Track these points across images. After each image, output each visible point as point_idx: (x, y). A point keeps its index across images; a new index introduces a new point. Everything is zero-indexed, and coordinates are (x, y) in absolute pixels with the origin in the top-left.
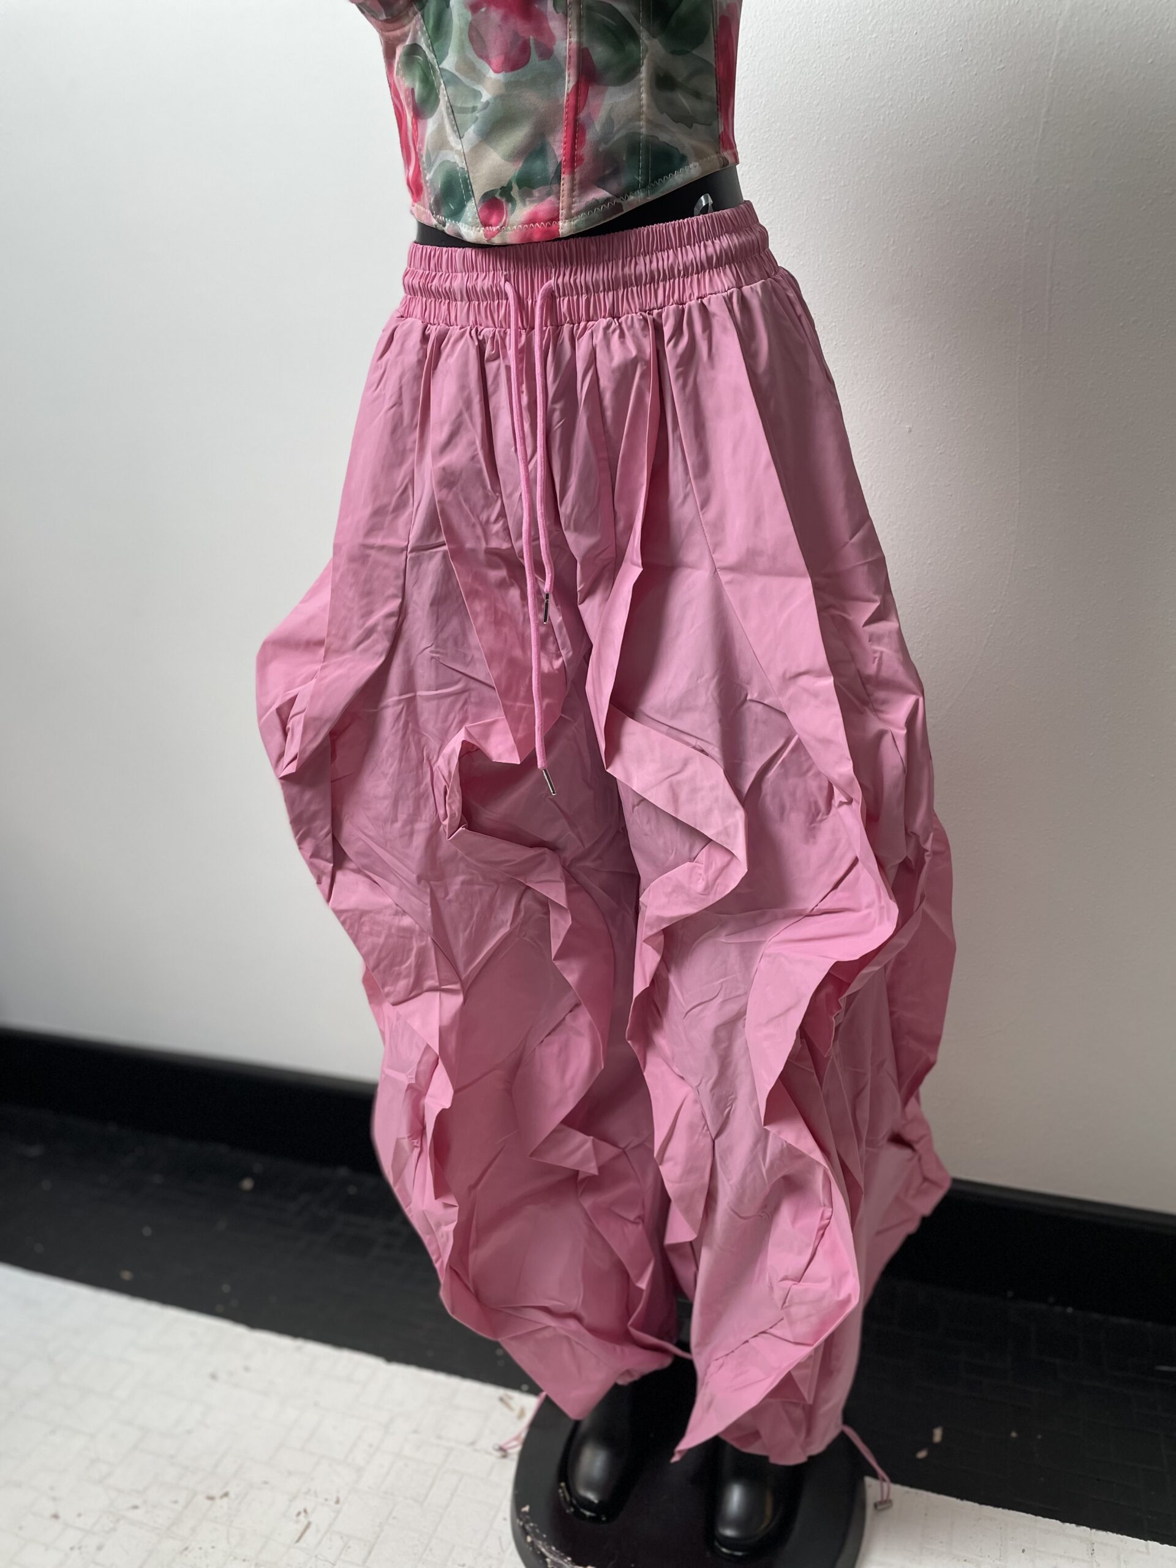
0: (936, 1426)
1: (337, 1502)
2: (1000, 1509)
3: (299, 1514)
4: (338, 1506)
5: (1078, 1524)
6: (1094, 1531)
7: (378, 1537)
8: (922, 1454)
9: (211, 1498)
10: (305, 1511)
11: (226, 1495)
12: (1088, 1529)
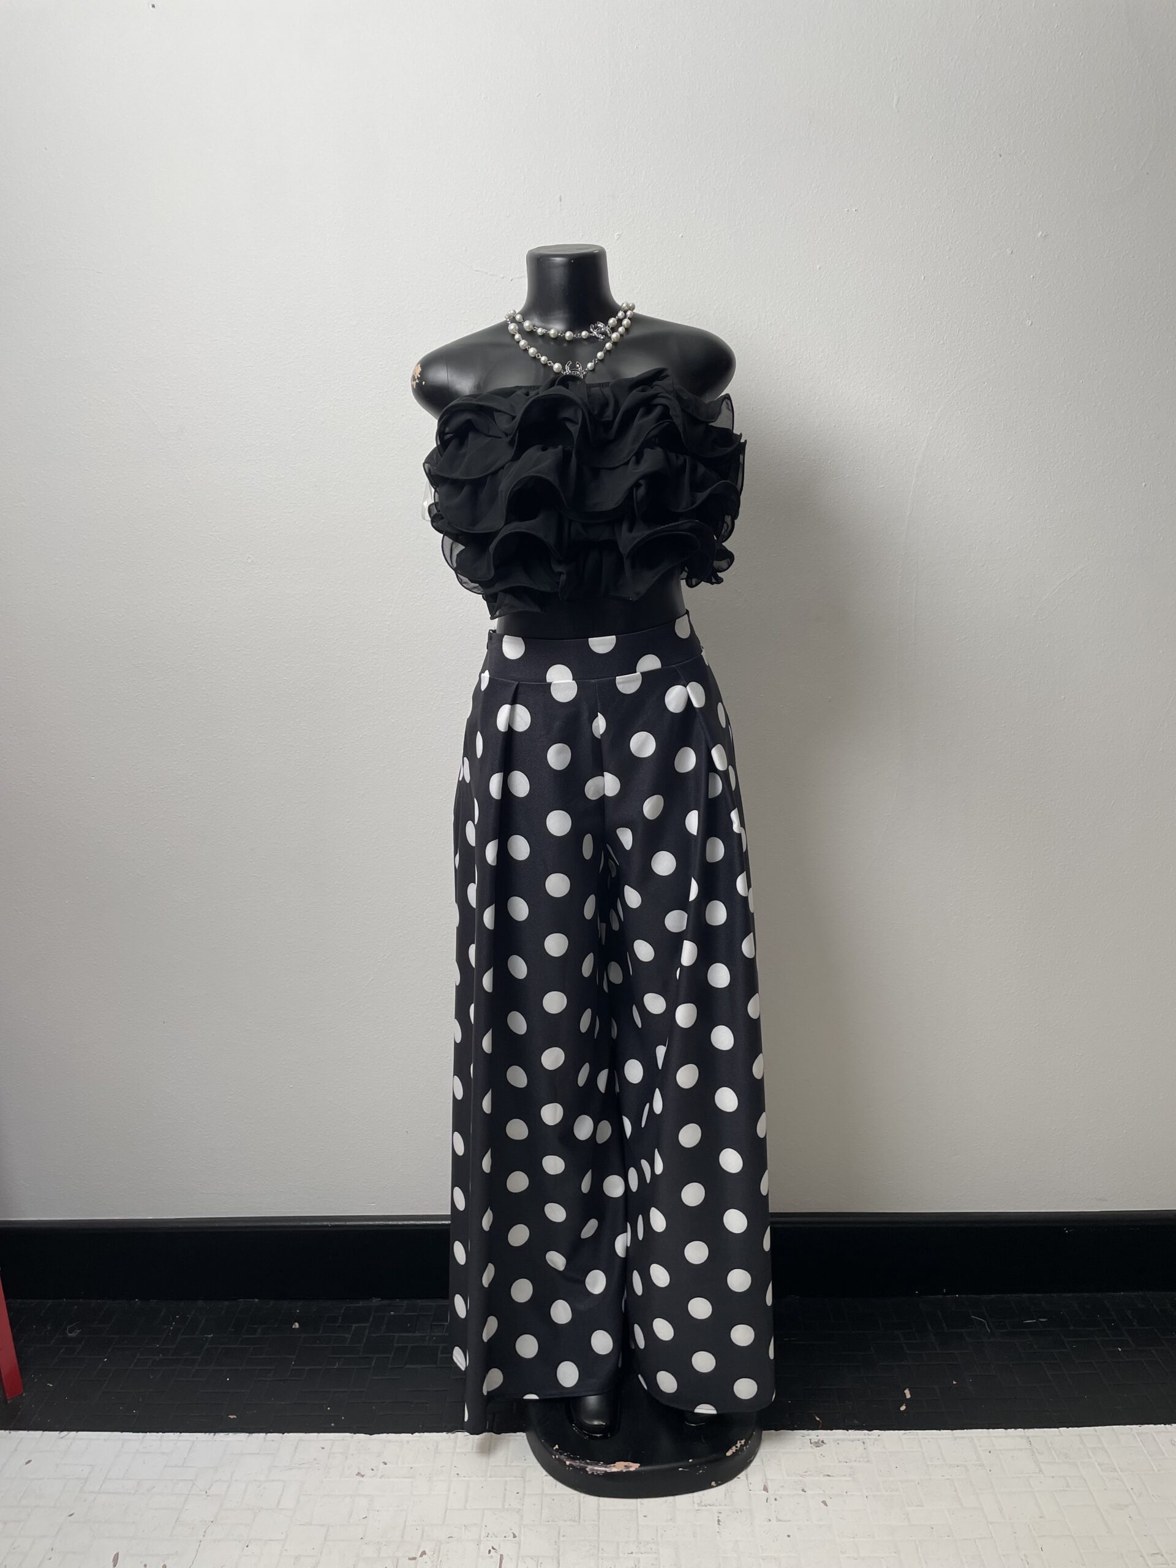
0: (905, 1390)
1: (515, 1536)
2: (965, 1430)
3: (490, 1551)
4: (516, 1539)
5: (1016, 1428)
6: (1026, 1430)
7: (558, 1551)
8: (903, 1408)
9: (414, 1559)
10: (493, 1548)
11: (424, 1553)
12: (1022, 1430)
